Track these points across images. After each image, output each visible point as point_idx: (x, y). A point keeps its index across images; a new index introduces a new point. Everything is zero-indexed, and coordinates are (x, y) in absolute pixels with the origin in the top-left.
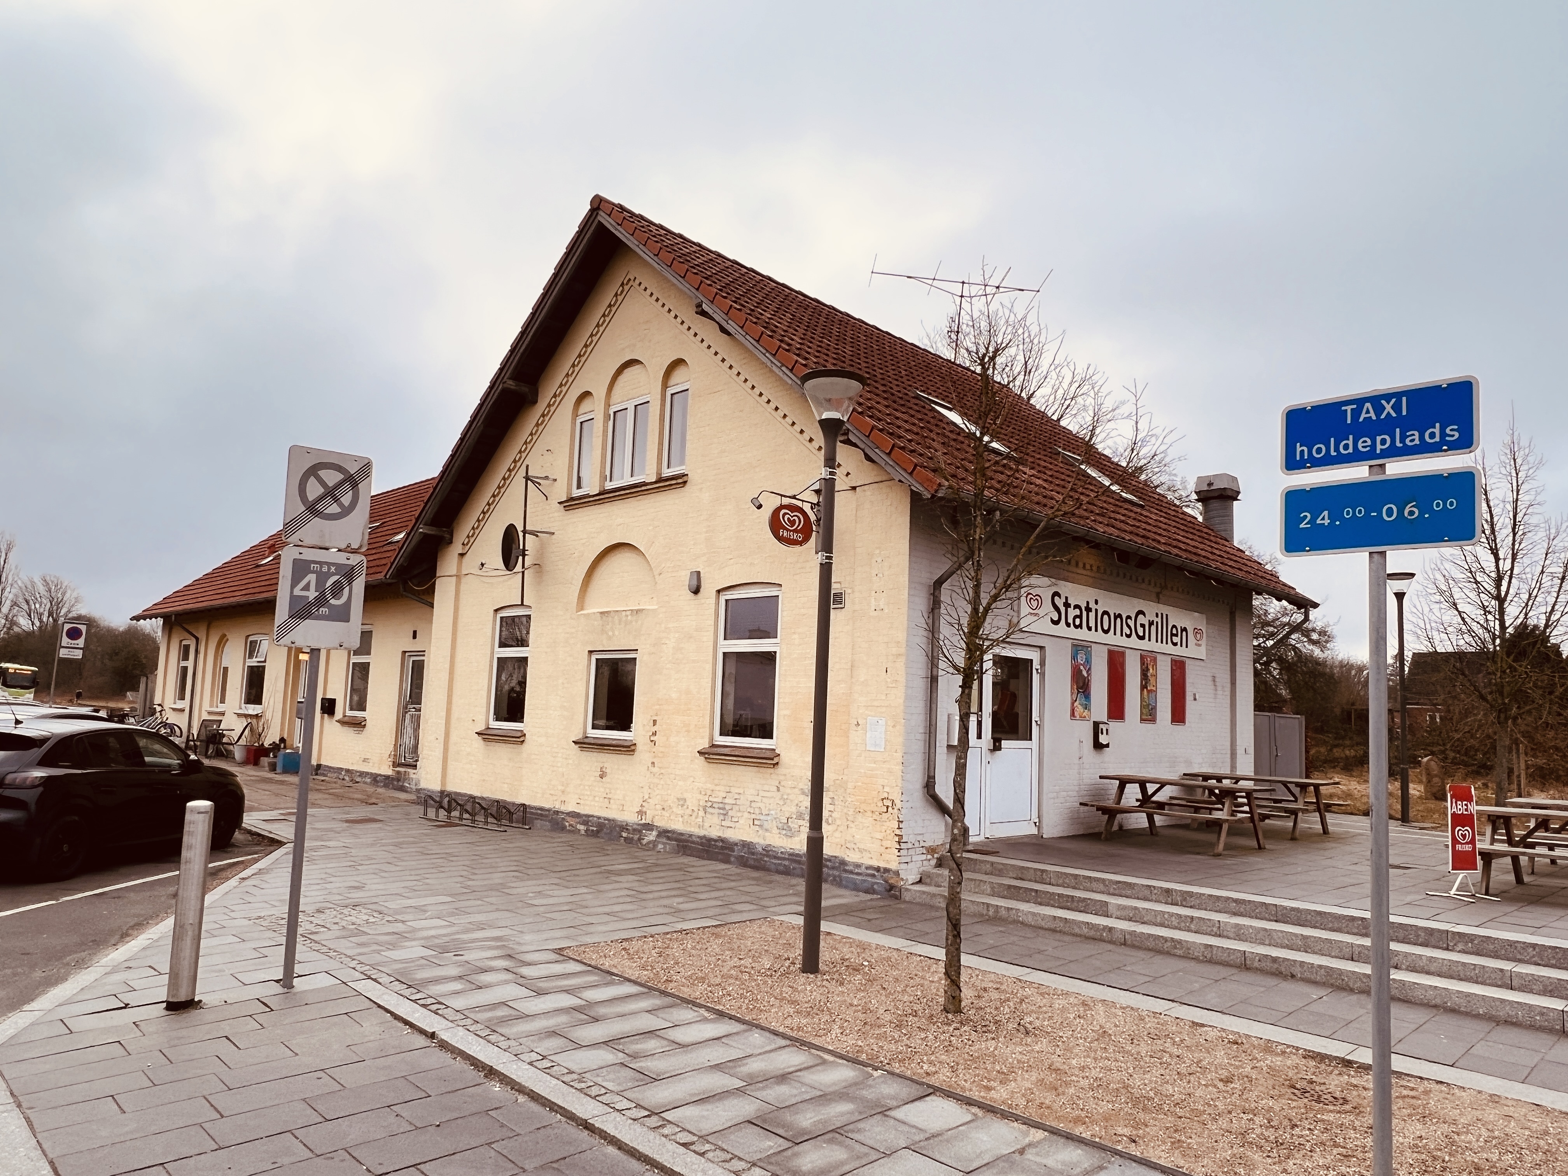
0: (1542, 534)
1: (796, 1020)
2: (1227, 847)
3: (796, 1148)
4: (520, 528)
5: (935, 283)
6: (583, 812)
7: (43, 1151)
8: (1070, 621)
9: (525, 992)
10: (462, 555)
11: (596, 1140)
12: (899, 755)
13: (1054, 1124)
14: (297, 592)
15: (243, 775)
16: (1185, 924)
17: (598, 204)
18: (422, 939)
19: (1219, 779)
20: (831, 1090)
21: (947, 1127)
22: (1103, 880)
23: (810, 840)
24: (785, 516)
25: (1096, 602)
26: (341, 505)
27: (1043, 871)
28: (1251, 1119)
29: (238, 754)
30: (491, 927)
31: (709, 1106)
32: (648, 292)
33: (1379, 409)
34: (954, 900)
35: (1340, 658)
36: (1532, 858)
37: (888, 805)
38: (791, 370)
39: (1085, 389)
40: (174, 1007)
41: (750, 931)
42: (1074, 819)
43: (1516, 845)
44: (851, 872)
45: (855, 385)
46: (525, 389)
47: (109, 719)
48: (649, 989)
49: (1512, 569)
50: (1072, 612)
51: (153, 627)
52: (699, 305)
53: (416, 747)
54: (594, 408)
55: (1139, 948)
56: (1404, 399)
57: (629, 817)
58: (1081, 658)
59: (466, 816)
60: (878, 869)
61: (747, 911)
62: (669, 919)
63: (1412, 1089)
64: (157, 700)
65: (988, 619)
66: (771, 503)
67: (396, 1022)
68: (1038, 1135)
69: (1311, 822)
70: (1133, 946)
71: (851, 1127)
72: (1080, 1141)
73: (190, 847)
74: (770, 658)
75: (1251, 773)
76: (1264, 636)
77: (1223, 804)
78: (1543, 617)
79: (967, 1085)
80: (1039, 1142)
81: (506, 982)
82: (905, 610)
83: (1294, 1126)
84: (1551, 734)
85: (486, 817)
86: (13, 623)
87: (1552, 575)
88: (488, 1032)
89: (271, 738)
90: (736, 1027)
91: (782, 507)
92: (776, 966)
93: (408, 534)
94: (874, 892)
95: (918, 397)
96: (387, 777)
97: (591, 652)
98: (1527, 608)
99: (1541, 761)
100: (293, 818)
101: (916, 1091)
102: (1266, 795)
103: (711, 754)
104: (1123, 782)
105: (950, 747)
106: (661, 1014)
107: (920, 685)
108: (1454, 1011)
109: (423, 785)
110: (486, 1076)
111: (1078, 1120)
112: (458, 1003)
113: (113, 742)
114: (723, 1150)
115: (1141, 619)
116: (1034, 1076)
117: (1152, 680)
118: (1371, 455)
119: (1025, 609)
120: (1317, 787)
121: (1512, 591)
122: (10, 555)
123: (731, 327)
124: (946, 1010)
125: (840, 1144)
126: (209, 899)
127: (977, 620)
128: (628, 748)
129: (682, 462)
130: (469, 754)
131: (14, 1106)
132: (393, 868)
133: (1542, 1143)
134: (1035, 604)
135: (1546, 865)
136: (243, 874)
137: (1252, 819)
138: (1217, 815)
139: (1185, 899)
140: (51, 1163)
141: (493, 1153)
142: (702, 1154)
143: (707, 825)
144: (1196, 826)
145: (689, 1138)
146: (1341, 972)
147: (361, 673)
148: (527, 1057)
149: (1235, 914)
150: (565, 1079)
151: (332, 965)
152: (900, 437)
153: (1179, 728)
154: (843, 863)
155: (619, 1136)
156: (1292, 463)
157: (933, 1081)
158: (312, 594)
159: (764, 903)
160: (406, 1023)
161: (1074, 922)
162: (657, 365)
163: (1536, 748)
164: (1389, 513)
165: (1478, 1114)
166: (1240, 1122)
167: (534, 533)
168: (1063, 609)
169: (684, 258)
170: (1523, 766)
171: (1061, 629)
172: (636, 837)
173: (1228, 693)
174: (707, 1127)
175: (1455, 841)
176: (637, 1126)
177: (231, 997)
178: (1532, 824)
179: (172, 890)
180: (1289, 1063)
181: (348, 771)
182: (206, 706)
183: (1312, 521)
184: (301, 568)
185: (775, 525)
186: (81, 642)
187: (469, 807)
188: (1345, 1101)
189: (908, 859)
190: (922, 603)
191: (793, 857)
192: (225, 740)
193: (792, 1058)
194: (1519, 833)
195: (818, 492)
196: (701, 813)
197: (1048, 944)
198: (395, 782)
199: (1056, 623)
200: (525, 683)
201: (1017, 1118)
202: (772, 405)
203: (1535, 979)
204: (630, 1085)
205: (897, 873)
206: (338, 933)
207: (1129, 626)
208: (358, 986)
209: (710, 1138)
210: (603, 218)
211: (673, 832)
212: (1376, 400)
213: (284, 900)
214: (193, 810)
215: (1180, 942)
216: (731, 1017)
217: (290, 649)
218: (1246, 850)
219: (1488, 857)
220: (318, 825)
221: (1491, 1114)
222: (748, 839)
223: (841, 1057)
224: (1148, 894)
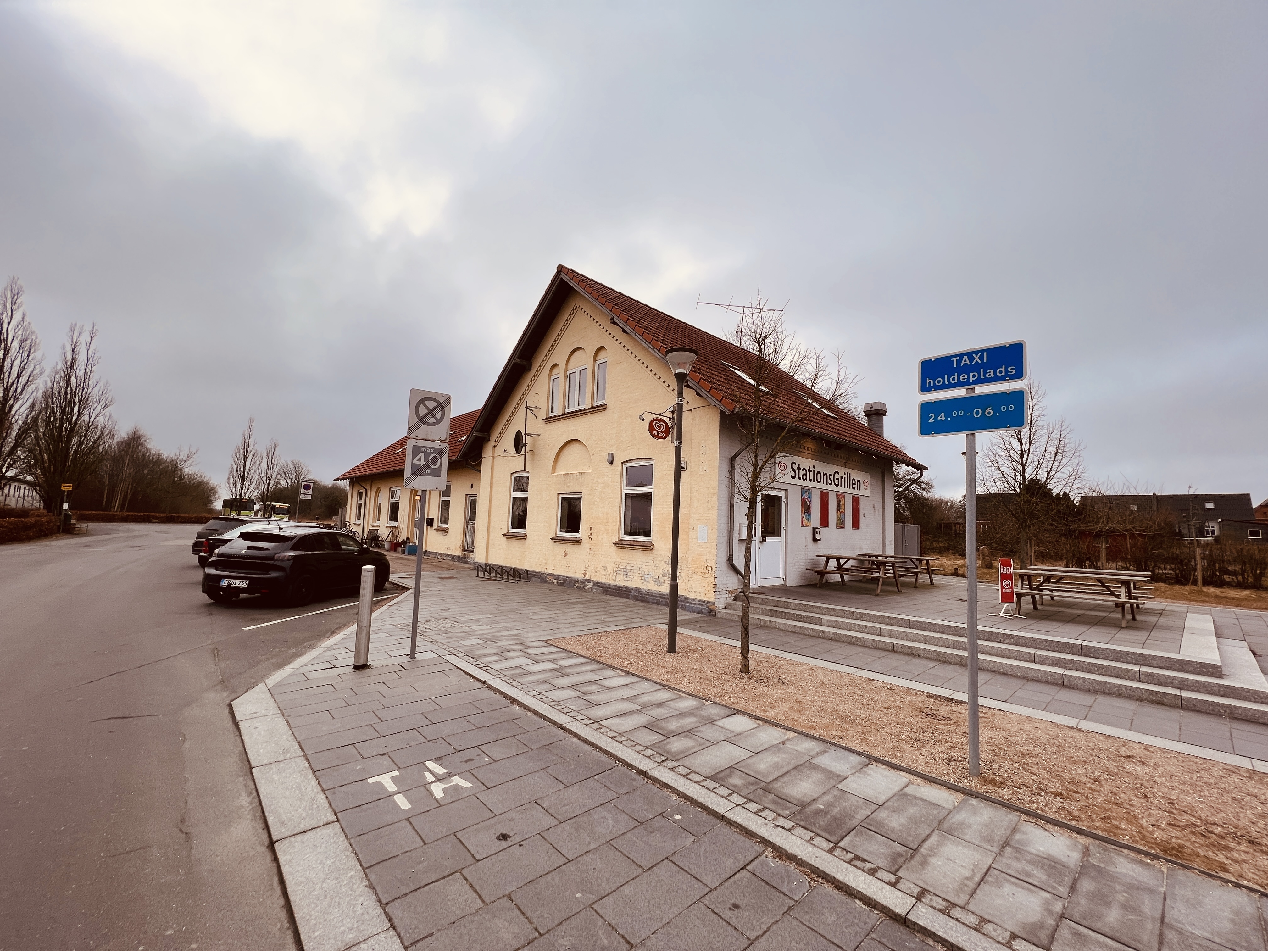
0: (1045, 431)
1: (666, 676)
2: (882, 591)
3: (668, 740)
4: (523, 433)
5: (730, 307)
6: (555, 573)
7: (295, 737)
8: (801, 476)
9: (529, 661)
10: (495, 446)
11: (567, 735)
12: (715, 544)
13: (800, 729)
14: (415, 462)
15: (390, 556)
16: (863, 629)
17: (561, 269)
18: (480, 635)
19: (877, 557)
20: (686, 710)
21: (744, 730)
22: (819, 607)
23: (671, 586)
24: (656, 425)
25: (814, 467)
26: (436, 418)
27: (788, 602)
28: (901, 728)
29: (387, 546)
30: (512, 629)
31: (623, 718)
32: (586, 313)
33: (971, 359)
34: (745, 616)
35: (936, 497)
36: (1041, 596)
37: (709, 569)
38: (659, 350)
39: (805, 361)
40: (357, 667)
41: (641, 632)
42: (803, 576)
43: (1034, 590)
44: (691, 603)
45: (692, 354)
46: (525, 363)
47: (325, 528)
48: (592, 660)
49: (1029, 449)
50: (802, 472)
51: (344, 484)
52: (612, 319)
53: (473, 541)
54: (560, 372)
55: (839, 641)
56: (985, 353)
57: (579, 576)
58: (806, 496)
59: (498, 576)
60: (704, 602)
61: (638, 622)
62: (600, 626)
63: (985, 713)
64: (347, 520)
65: (762, 474)
66: (649, 418)
67: (466, 676)
68: (791, 735)
69: (924, 579)
70: (836, 640)
71: (696, 729)
72: (814, 738)
73: (364, 589)
74: (648, 496)
75: (893, 554)
76: (897, 486)
77: (880, 570)
78: (1046, 474)
79: (754, 709)
80: (792, 738)
81: (521, 656)
82: (717, 471)
83: (924, 732)
84: (1047, 535)
85: (508, 576)
86: (278, 483)
87: (1051, 452)
88: (511, 681)
89: (402, 538)
90: (635, 679)
91: (654, 420)
92: (655, 650)
93: (468, 437)
94: (702, 613)
95: (722, 364)
96: (459, 557)
97: (559, 494)
98: (1038, 468)
99: (1042, 549)
100: (414, 577)
101: (728, 712)
102: (900, 565)
103: (619, 544)
104: (828, 558)
105: (741, 540)
106: (597, 672)
107: (725, 508)
108: (1004, 674)
109: (477, 560)
110: (511, 703)
111: (812, 727)
112: (497, 666)
113: (326, 539)
114: (632, 740)
115: (837, 476)
116: (788, 704)
117: (842, 507)
118: (967, 383)
119: (778, 471)
120: (927, 561)
121: (1029, 460)
122: (276, 450)
123: (628, 329)
124: (741, 672)
125: (690, 738)
126: (373, 615)
127: (756, 475)
128: (578, 542)
129: (604, 398)
130: (499, 545)
131: (281, 715)
132: (463, 601)
133: (1056, 741)
134: (783, 468)
135: (1049, 600)
136: (390, 603)
137: (894, 577)
138: (877, 575)
139: (862, 617)
140: (299, 743)
141: (516, 741)
142: (621, 742)
143: (618, 580)
144: (865, 580)
145: (614, 734)
146: (944, 654)
147: (445, 506)
148: (531, 693)
149: (888, 624)
150: (551, 704)
151: (434, 647)
152: (714, 383)
153: (856, 531)
154: (686, 598)
155: (578, 733)
156: (924, 389)
157: (736, 706)
158: (422, 463)
159: (647, 618)
160: (471, 676)
161: (805, 628)
162: (590, 350)
163: (1039, 543)
164: (977, 413)
165: (1021, 726)
166: (896, 729)
167: (529, 435)
168: (797, 471)
169: (605, 295)
170: (1033, 551)
171: (796, 481)
172: (582, 586)
173: (881, 513)
174: (623, 729)
175: (1002, 587)
176: (587, 728)
177: (385, 663)
178: (1042, 580)
179: (355, 611)
180: (919, 700)
181: (440, 554)
182: (371, 523)
183: (935, 419)
184: (417, 450)
185: (651, 429)
186: (310, 491)
187: (499, 571)
188: (950, 719)
189: (719, 597)
190: (726, 467)
191: (662, 596)
192: (380, 539)
193: (664, 695)
194: (1035, 584)
195: (673, 412)
196: (615, 574)
197: (792, 639)
198: (463, 559)
199: (793, 477)
200: (526, 511)
201: (780, 726)
202: (649, 369)
203: (1047, 658)
204: (583, 707)
205: (714, 604)
206: (436, 632)
207: (830, 479)
208: (447, 658)
209: (625, 735)
210: (563, 276)
211: (601, 583)
212: (970, 354)
213: (409, 616)
214: (365, 570)
215: (860, 638)
216: (633, 674)
217: (412, 490)
218: (892, 593)
219: (1019, 596)
220: (426, 580)
221: (1028, 727)
222: (638, 586)
223: (690, 695)
224: (843, 614)
